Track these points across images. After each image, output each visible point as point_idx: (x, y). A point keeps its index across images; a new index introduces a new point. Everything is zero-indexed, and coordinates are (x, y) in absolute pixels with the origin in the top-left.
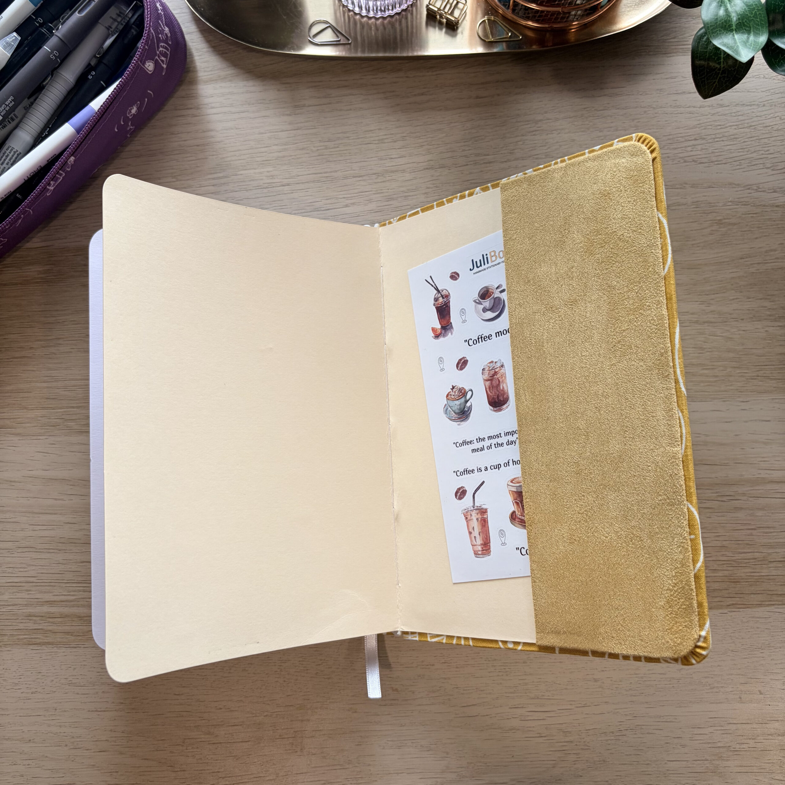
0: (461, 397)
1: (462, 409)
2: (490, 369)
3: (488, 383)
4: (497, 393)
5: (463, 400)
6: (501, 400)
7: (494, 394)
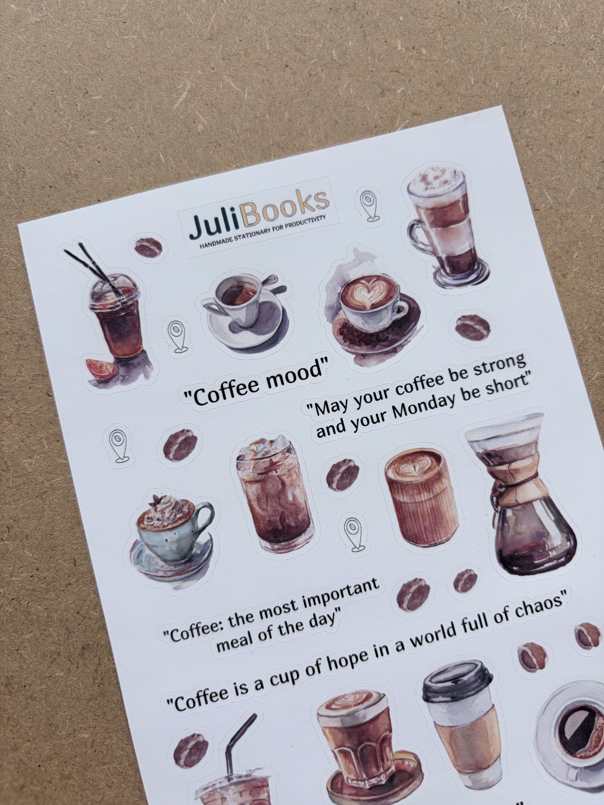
0: (180, 522)
1: (186, 550)
2: (259, 456)
3: (254, 489)
4: (281, 510)
5: (186, 529)
6: (290, 526)
7: (270, 511)
